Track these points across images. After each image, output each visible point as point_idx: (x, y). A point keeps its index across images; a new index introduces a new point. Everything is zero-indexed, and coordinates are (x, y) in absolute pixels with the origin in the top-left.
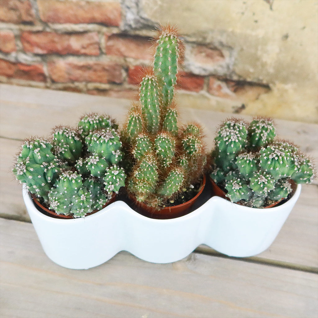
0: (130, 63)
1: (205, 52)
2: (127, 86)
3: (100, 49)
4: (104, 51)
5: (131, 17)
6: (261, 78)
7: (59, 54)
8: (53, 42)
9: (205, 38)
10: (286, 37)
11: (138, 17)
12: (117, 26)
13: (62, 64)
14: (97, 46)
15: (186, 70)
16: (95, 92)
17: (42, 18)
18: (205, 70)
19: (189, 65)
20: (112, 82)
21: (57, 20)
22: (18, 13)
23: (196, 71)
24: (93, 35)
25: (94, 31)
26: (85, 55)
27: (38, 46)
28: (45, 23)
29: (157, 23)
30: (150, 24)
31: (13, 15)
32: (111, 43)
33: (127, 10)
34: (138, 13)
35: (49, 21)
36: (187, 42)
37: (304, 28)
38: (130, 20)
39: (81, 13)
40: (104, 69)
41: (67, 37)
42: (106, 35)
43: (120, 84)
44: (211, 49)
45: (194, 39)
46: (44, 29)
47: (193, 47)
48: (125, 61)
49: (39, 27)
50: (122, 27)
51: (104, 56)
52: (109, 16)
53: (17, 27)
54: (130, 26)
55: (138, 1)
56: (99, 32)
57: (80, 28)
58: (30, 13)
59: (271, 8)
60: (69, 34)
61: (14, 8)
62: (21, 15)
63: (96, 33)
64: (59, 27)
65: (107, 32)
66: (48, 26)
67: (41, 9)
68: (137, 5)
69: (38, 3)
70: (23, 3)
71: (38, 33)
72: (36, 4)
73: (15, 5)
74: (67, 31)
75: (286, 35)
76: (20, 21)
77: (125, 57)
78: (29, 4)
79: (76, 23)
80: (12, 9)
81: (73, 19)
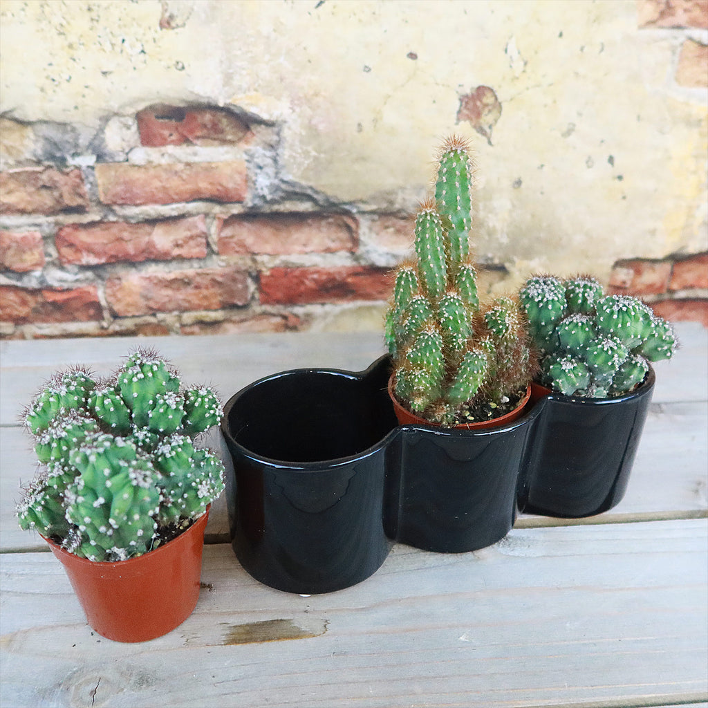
0: (263, 263)
1: (393, 226)
2: (257, 308)
3: (208, 245)
4: (215, 248)
5: (264, 183)
6: (490, 255)
7: (130, 262)
8: (120, 239)
9: (391, 203)
10: (519, 183)
11: (276, 182)
12: (239, 201)
13: (133, 279)
14: (203, 240)
15: (363, 263)
16: (196, 329)
17: (102, 199)
18: (395, 256)
19: (368, 252)
20: (229, 306)
21: (129, 200)
22: (56, 194)
23: (381, 262)
24: (197, 219)
25: (198, 214)
26: (181, 259)
27: (90, 250)
28: (108, 207)
29: (311, 188)
30: (298, 190)
31: (47, 199)
32: (227, 232)
33: (258, 171)
34: (277, 173)
35: (115, 203)
36: (363, 213)
37: (542, 166)
38: (262, 189)
39: (175, 184)
40: (215, 283)
41: (147, 228)
42: (219, 218)
43: (245, 307)
44: (403, 218)
45: (373, 207)
46: (106, 216)
47: (373, 221)
48: (254, 261)
49: (94, 216)
50: (249, 201)
51: (214, 257)
52: (225, 184)
53: (51, 219)
54: (263, 197)
55: (277, 155)
56: (206, 215)
57: (173, 209)
58: (79, 191)
59: (490, 143)
60: (153, 222)
61: (48, 184)
62: (61, 196)
63: (202, 216)
64: (131, 211)
65: (222, 213)
66: (113, 211)
67: (102, 182)
68: (275, 161)
69: (97, 173)
70: (67, 174)
71: (92, 224)
72: (93, 175)
73: (51, 179)
74: (147, 217)
75: (517, 180)
76: (58, 208)
77: (254, 254)
78: (79, 177)
79: (165, 204)
80: (44, 187)
81: (160, 195)
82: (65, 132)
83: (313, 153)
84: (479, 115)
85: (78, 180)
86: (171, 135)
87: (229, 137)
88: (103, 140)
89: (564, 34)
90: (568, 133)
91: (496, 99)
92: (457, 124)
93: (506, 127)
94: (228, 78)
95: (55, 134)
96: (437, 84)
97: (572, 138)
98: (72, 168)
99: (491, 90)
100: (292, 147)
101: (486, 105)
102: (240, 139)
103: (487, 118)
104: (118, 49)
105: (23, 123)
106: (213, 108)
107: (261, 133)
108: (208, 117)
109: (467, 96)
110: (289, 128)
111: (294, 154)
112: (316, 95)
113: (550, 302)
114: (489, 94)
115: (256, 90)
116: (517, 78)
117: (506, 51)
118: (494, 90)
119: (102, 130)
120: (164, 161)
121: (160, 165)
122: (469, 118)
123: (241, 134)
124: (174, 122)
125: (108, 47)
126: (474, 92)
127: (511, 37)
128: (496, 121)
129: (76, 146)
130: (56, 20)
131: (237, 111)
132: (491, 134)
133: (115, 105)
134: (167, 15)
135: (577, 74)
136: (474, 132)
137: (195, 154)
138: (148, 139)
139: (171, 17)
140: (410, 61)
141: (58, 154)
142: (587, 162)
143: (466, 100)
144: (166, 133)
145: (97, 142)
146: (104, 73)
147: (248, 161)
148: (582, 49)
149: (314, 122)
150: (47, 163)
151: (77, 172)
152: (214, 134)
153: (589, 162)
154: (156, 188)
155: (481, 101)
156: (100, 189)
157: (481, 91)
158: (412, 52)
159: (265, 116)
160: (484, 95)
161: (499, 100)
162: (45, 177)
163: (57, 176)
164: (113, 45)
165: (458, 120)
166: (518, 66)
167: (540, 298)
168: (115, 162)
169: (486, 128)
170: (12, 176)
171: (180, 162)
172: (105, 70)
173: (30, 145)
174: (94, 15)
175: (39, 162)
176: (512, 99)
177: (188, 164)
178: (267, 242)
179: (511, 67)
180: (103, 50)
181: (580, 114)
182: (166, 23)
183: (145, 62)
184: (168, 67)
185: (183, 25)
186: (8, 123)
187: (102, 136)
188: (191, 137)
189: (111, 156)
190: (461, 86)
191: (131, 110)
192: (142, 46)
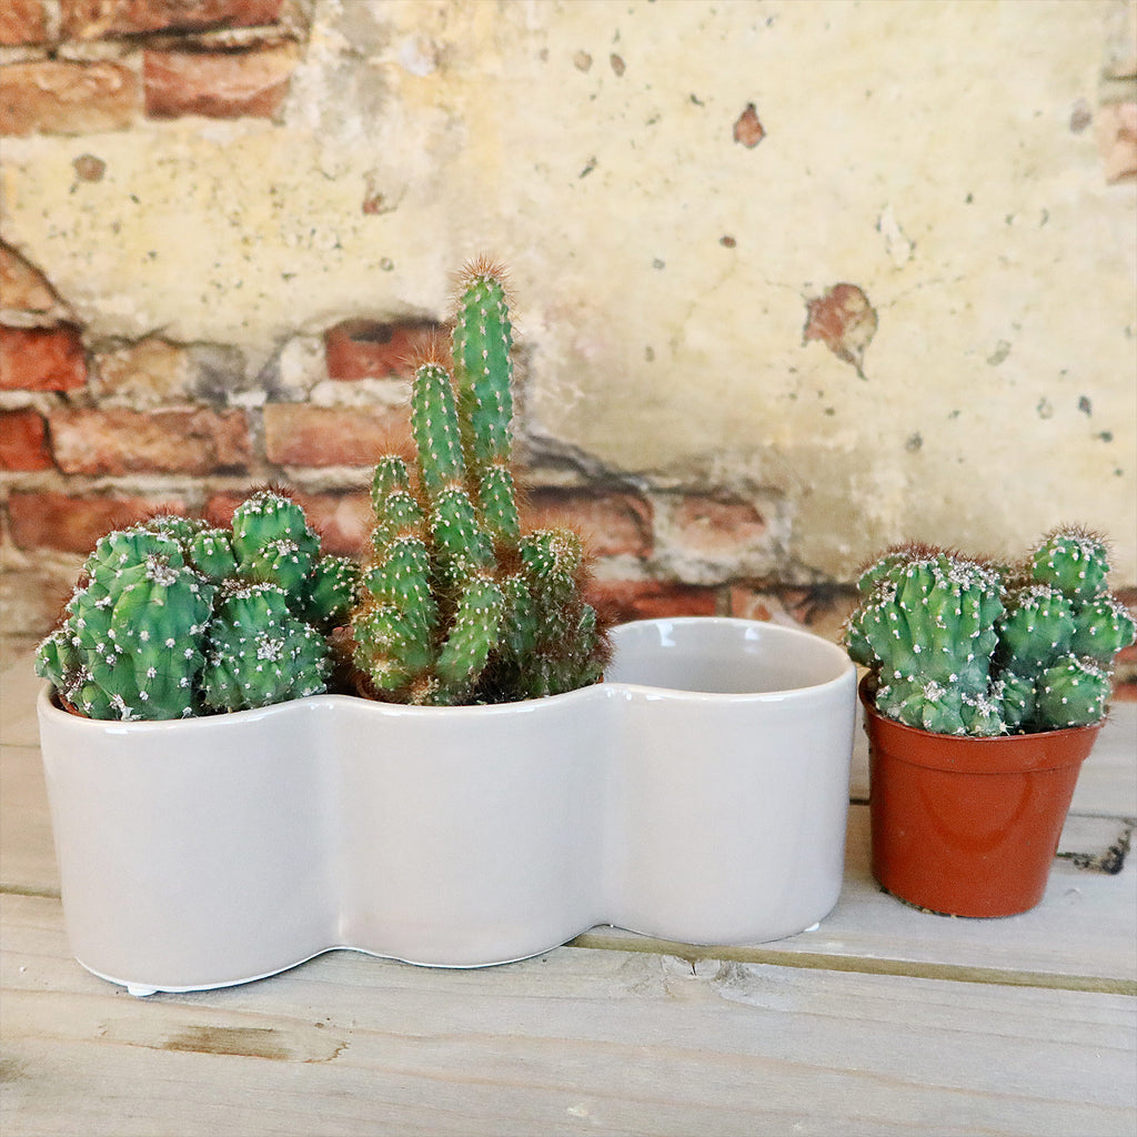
1: (709, 513)
9: (704, 474)
10: (916, 442)
11: (522, 437)
15: (661, 576)
17: (271, 454)
18: (715, 567)
19: (668, 557)
21: (307, 459)
22: (209, 446)
23: (690, 575)
28: (277, 468)
29: (575, 448)
30: (556, 452)
31: (196, 453)
34: (523, 423)
35: (287, 463)
36: (658, 492)
37: (956, 413)
39: (371, 436)
41: (330, 503)
44: (724, 502)
45: (675, 481)
47: (675, 505)
49: (257, 479)
53: (200, 483)
55: (524, 396)
57: (367, 475)
58: (242, 443)
59: (861, 375)
60: (338, 493)
61: (200, 431)
62: (215, 449)
64: (311, 476)
66: (284, 475)
67: (273, 430)
69: (266, 416)
70: (226, 418)
72: (260, 420)
73: (205, 424)
74: (330, 486)
75: (913, 437)
76: (211, 466)
78: (242, 422)
79: (356, 466)
80: (195, 435)
81: (351, 452)
82: (228, 358)
83: (578, 394)
84: (839, 329)
85: (239, 428)
86: (370, 363)
88: (277, 370)
89: (976, 196)
90: (999, 357)
91: (867, 302)
92: (804, 345)
93: (888, 349)
96: (769, 283)
97: (1008, 367)
98: (233, 410)
99: (857, 289)
100: (545, 384)
101: (852, 314)
103: (854, 335)
105: (176, 345)
106: (429, 324)
108: (423, 338)
109: (818, 301)
110: (542, 355)
111: (549, 394)
112: (583, 304)
114: (854, 297)
116: (900, 269)
117: (878, 227)
118: (865, 287)
119: (276, 356)
120: (359, 402)
121: (352, 408)
122: (824, 335)
124: (375, 345)
125: (292, 240)
126: (831, 295)
127: (884, 206)
128: (869, 339)
129: (242, 377)
130: (230, 207)
132: (862, 360)
133: (297, 320)
134: (373, 196)
135: (1004, 261)
136: (833, 358)
137: (402, 392)
138: (339, 368)
139: (379, 198)
140: (725, 249)
141: (217, 389)
143: (818, 307)
144: (364, 360)
145: (269, 373)
146: (286, 277)
148: (1009, 220)
149: (579, 345)
150: (203, 401)
151: (239, 415)
153: (1044, 409)
154: (347, 443)
155: (841, 307)
156: (269, 441)
157: (841, 292)
158: (728, 235)
160: (847, 297)
161: (873, 305)
162: (196, 421)
163: (214, 422)
164: (300, 238)
165: (806, 338)
166: (901, 249)
168: (291, 402)
169: (853, 350)
170: (158, 419)
171: (379, 402)
172: (287, 271)
174: (277, 198)
175: (190, 400)
176: (893, 303)
177: (392, 407)
179: (888, 252)
180: (286, 245)
181: (1017, 327)
182: (371, 207)
183: (340, 260)
184: (371, 267)
185: (395, 208)
186: (156, 345)
187: (277, 364)
188: (398, 367)
189: (287, 393)
190: (807, 285)
191: (318, 328)
192: (338, 238)
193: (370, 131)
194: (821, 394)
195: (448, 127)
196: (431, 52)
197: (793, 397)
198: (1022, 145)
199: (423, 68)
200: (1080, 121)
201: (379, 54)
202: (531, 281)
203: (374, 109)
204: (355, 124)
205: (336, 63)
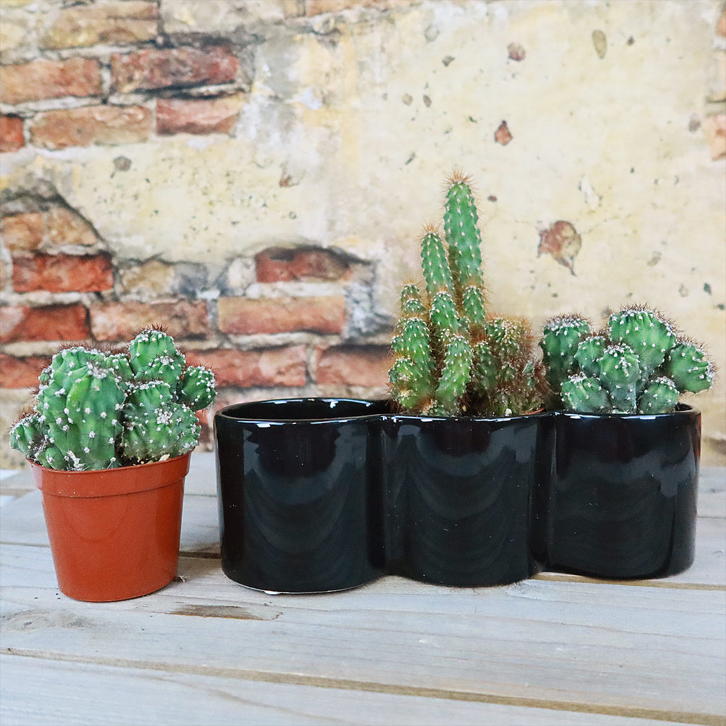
0: (357, 395)
3: (307, 374)
4: (314, 377)
5: (360, 316)
7: (238, 387)
8: (232, 366)
11: (371, 315)
12: (338, 333)
14: (303, 369)
17: (221, 328)
21: (242, 329)
22: (184, 322)
24: (299, 349)
25: (300, 344)
26: (282, 386)
28: (224, 335)
30: (390, 323)
31: (176, 327)
32: (326, 362)
33: (355, 305)
34: (372, 308)
35: (230, 332)
37: (631, 294)
38: (358, 322)
39: (281, 315)
41: (255, 356)
42: (319, 349)
46: (221, 344)
48: (349, 392)
49: (213, 344)
50: (346, 333)
51: (313, 386)
52: (325, 317)
54: (359, 330)
55: (372, 290)
56: (308, 345)
57: (279, 339)
58: (204, 321)
59: (573, 273)
60: (260, 350)
61: (179, 314)
62: (188, 324)
63: (303, 346)
64: (245, 340)
65: (321, 343)
66: (228, 340)
67: (223, 313)
68: (370, 295)
69: (219, 305)
70: (195, 306)
71: (211, 351)
72: (216, 307)
73: (182, 310)
74: (256, 346)
75: (606, 309)
76: (185, 335)
77: (349, 385)
78: (205, 308)
79: (272, 333)
80: (177, 316)
81: (269, 326)
82: (198, 271)
84: (559, 247)
85: (203, 312)
86: (282, 273)
87: (331, 275)
88: (226, 278)
89: (636, 170)
90: (655, 260)
91: (575, 232)
92: (538, 257)
93: (588, 258)
94: (332, 224)
95: (190, 272)
96: (517, 221)
97: (659, 267)
98: (200, 301)
99: (569, 224)
100: (386, 283)
101: (567, 238)
102: (340, 277)
103: (567, 251)
104: (246, 204)
105: (167, 264)
106: (317, 249)
107: (358, 271)
108: (313, 258)
109: (546, 231)
110: (383, 266)
111: (387, 289)
112: (407, 236)
113: (567, 329)
114: (567, 228)
115: (354, 233)
116: (594, 212)
117: (580, 188)
118: (572, 223)
119: (226, 269)
120: (275, 295)
121: (270, 299)
122: (550, 251)
123: (341, 272)
124: (285, 262)
125: (238, 202)
126: (553, 227)
127: (583, 176)
128: (577, 252)
129: (205, 282)
131: (338, 252)
132: (573, 264)
133: (239, 248)
134: (286, 177)
135: (654, 205)
136: (556, 264)
137: (301, 289)
138: (263, 276)
139: (289, 178)
140: (491, 203)
141: (191, 289)
142: (680, 290)
143: (546, 235)
144: (278, 271)
145: (221, 279)
146: (234, 223)
147: (347, 296)
148: (656, 182)
149: (406, 260)
150: (182, 296)
151: (203, 304)
152: (319, 273)
153: (683, 291)
154: (267, 320)
155: (560, 234)
156: (220, 320)
157: (559, 225)
158: (492, 195)
159: (362, 256)
160: (563, 228)
161: (578, 232)
162: (177, 308)
163: (186, 307)
164: (242, 201)
165: (540, 253)
166: (594, 201)
167: (557, 327)
168: (234, 296)
169: (568, 259)
170: (153, 307)
171: (287, 295)
172: (234, 220)
173: (170, 281)
174: (230, 178)
175: (174, 295)
176: (590, 231)
177: (295, 299)
178: (361, 373)
179: (586, 202)
180: (234, 205)
181: (664, 243)
182: (285, 183)
183: (265, 213)
184: (283, 217)
185: (298, 184)
186: (156, 264)
187: (226, 274)
188: (298, 275)
189: (232, 291)
190: (539, 222)
191: (252, 253)
192: (265, 201)
193: (285, 140)
194: (549, 285)
195: (330, 137)
196: (321, 96)
197: (533, 287)
198: (662, 140)
199: (316, 105)
200: (694, 126)
201: (291, 98)
202: (377, 224)
203: (287, 128)
204: (276, 136)
205: (267, 103)
